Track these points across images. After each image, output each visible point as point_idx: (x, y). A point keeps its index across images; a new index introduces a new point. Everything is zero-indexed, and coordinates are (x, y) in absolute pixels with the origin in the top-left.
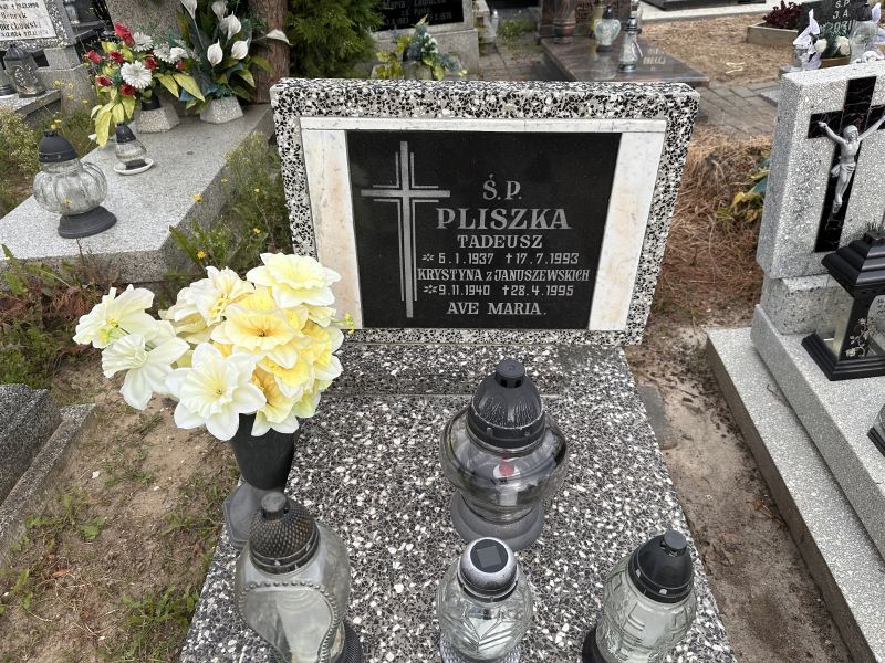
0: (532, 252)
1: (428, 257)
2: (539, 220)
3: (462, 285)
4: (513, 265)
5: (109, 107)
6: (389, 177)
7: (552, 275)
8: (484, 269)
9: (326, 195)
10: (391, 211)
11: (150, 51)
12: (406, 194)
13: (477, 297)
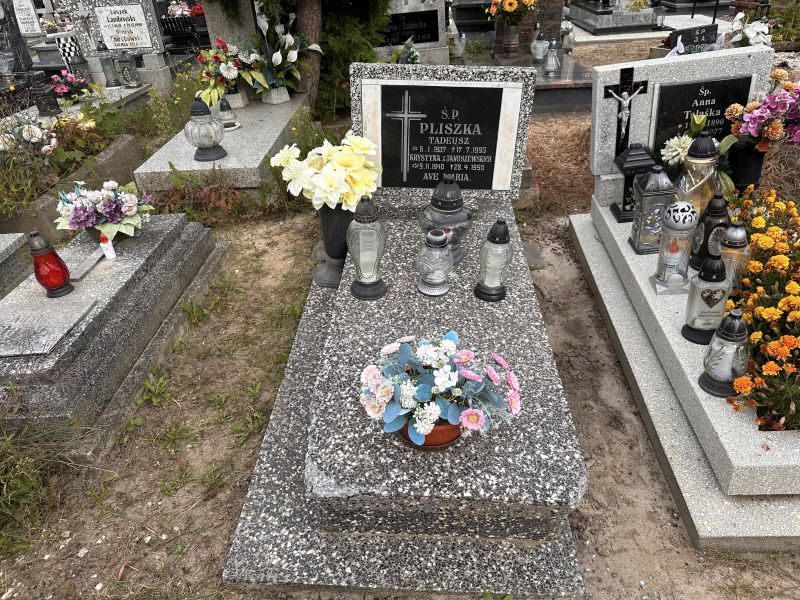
0: (464, 146)
1: (415, 148)
2: (467, 130)
3: (431, 163)
4: (455, 153)
5: (207, 91)
6: (399, 107)
7: (474, 159)
8: (441, 155)
9: (370, 116)
10: (399, 123)
11: (236, 56)
12: (406, 116)
13: (438, 171)
